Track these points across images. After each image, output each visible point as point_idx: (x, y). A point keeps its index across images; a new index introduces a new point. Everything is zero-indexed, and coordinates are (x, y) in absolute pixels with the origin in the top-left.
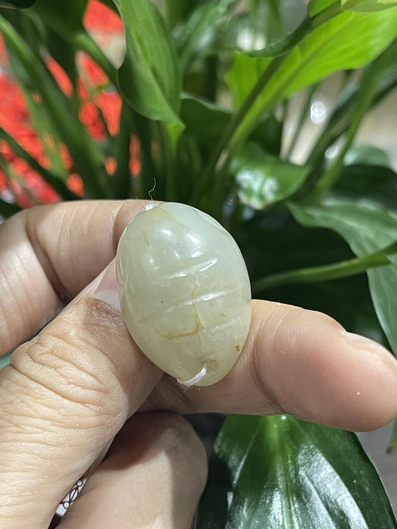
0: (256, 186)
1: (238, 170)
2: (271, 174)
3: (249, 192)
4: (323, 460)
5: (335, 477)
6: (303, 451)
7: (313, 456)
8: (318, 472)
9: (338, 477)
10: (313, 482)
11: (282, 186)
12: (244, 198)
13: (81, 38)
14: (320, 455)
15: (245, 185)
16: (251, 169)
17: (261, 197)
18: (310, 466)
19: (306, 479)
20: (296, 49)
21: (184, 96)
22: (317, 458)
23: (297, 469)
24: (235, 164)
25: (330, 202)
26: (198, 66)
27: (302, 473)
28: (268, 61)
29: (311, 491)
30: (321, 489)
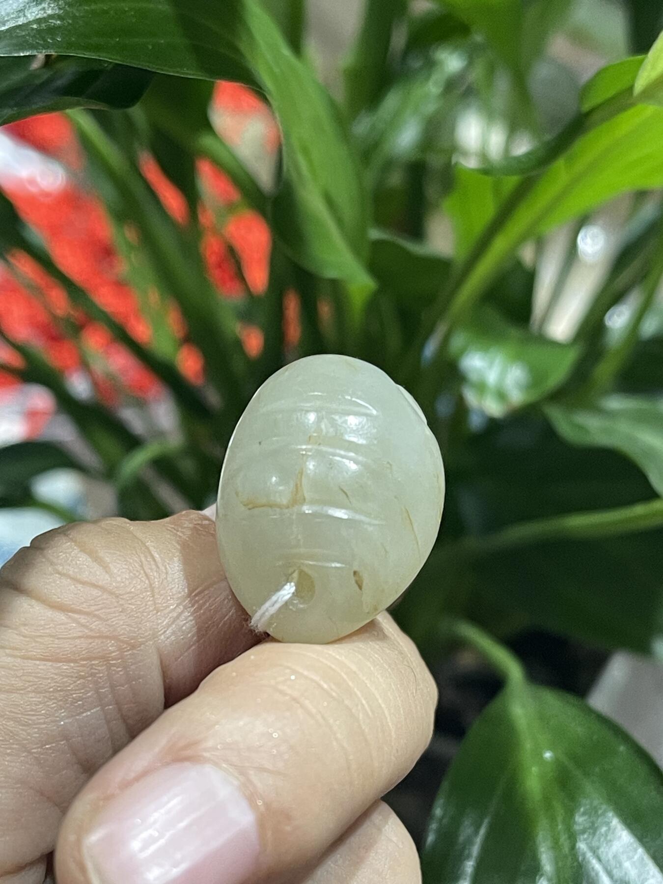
0: (492, 377)
1: (462, 352)
2: (518, 357)
3: (481, 388)
4: (615, 822)
5: (636, 850)
6: (582, 810)
7: (598, 816)
8: (609, 842)
9: (641, 850)
10: (599, 860)
11: (536, 378)
12: (471, 397)
13: (207, 141)
14: (610, 814)
15: (473, 377)
16: (485, 349)
17: (501, 395)
18: (594, 834)
19: (589, 855)
20: (560, 164)
21: (375, 234)
22: (606, 820)
23: (573, 838)
24: (458, 341)
25: (615, 403)
26: (396, 179)
27: (582, 846)
28: (511, 182)
29: (597, 874)
30: (615, 871)
